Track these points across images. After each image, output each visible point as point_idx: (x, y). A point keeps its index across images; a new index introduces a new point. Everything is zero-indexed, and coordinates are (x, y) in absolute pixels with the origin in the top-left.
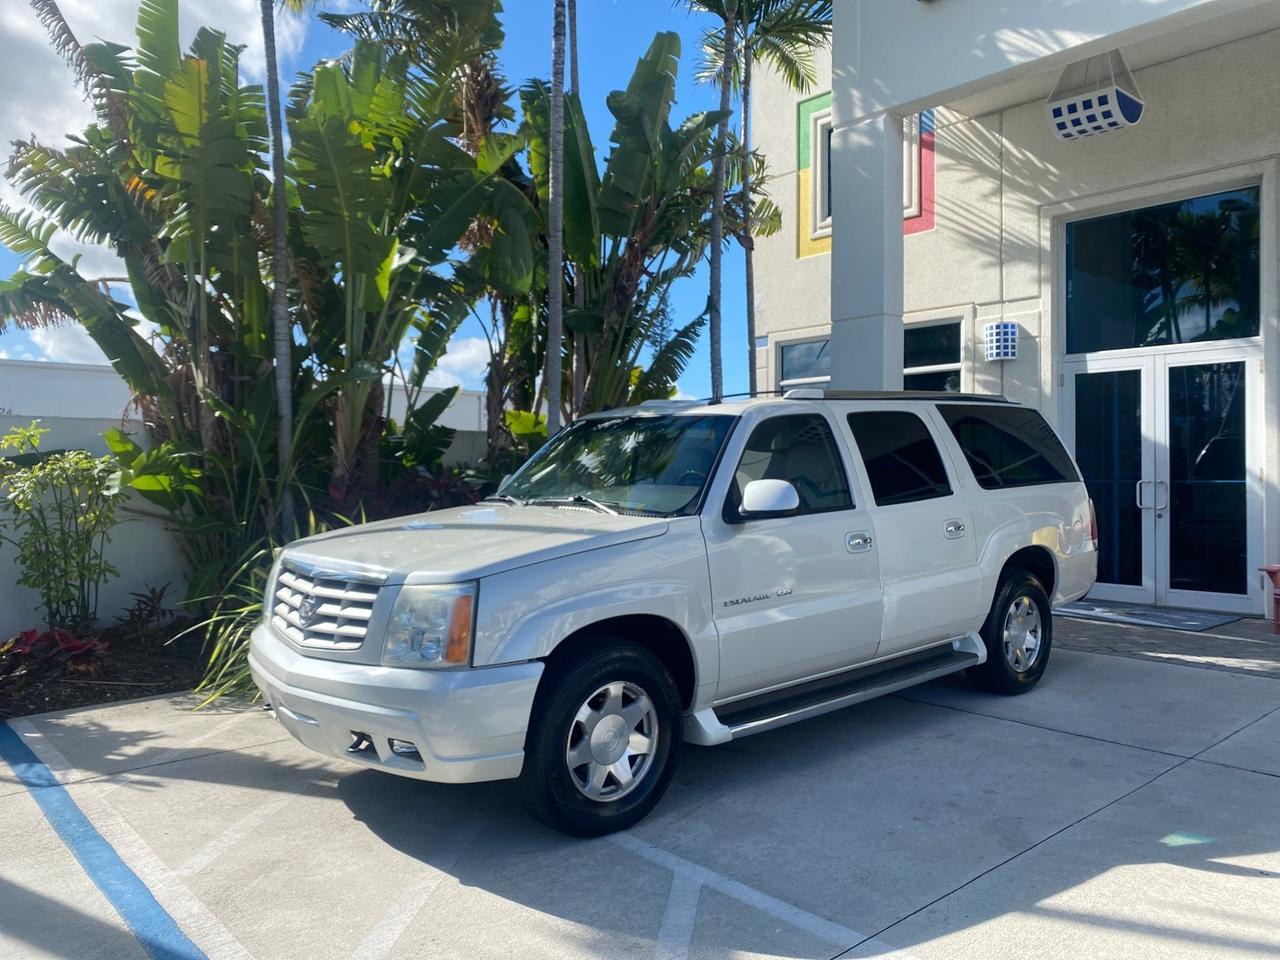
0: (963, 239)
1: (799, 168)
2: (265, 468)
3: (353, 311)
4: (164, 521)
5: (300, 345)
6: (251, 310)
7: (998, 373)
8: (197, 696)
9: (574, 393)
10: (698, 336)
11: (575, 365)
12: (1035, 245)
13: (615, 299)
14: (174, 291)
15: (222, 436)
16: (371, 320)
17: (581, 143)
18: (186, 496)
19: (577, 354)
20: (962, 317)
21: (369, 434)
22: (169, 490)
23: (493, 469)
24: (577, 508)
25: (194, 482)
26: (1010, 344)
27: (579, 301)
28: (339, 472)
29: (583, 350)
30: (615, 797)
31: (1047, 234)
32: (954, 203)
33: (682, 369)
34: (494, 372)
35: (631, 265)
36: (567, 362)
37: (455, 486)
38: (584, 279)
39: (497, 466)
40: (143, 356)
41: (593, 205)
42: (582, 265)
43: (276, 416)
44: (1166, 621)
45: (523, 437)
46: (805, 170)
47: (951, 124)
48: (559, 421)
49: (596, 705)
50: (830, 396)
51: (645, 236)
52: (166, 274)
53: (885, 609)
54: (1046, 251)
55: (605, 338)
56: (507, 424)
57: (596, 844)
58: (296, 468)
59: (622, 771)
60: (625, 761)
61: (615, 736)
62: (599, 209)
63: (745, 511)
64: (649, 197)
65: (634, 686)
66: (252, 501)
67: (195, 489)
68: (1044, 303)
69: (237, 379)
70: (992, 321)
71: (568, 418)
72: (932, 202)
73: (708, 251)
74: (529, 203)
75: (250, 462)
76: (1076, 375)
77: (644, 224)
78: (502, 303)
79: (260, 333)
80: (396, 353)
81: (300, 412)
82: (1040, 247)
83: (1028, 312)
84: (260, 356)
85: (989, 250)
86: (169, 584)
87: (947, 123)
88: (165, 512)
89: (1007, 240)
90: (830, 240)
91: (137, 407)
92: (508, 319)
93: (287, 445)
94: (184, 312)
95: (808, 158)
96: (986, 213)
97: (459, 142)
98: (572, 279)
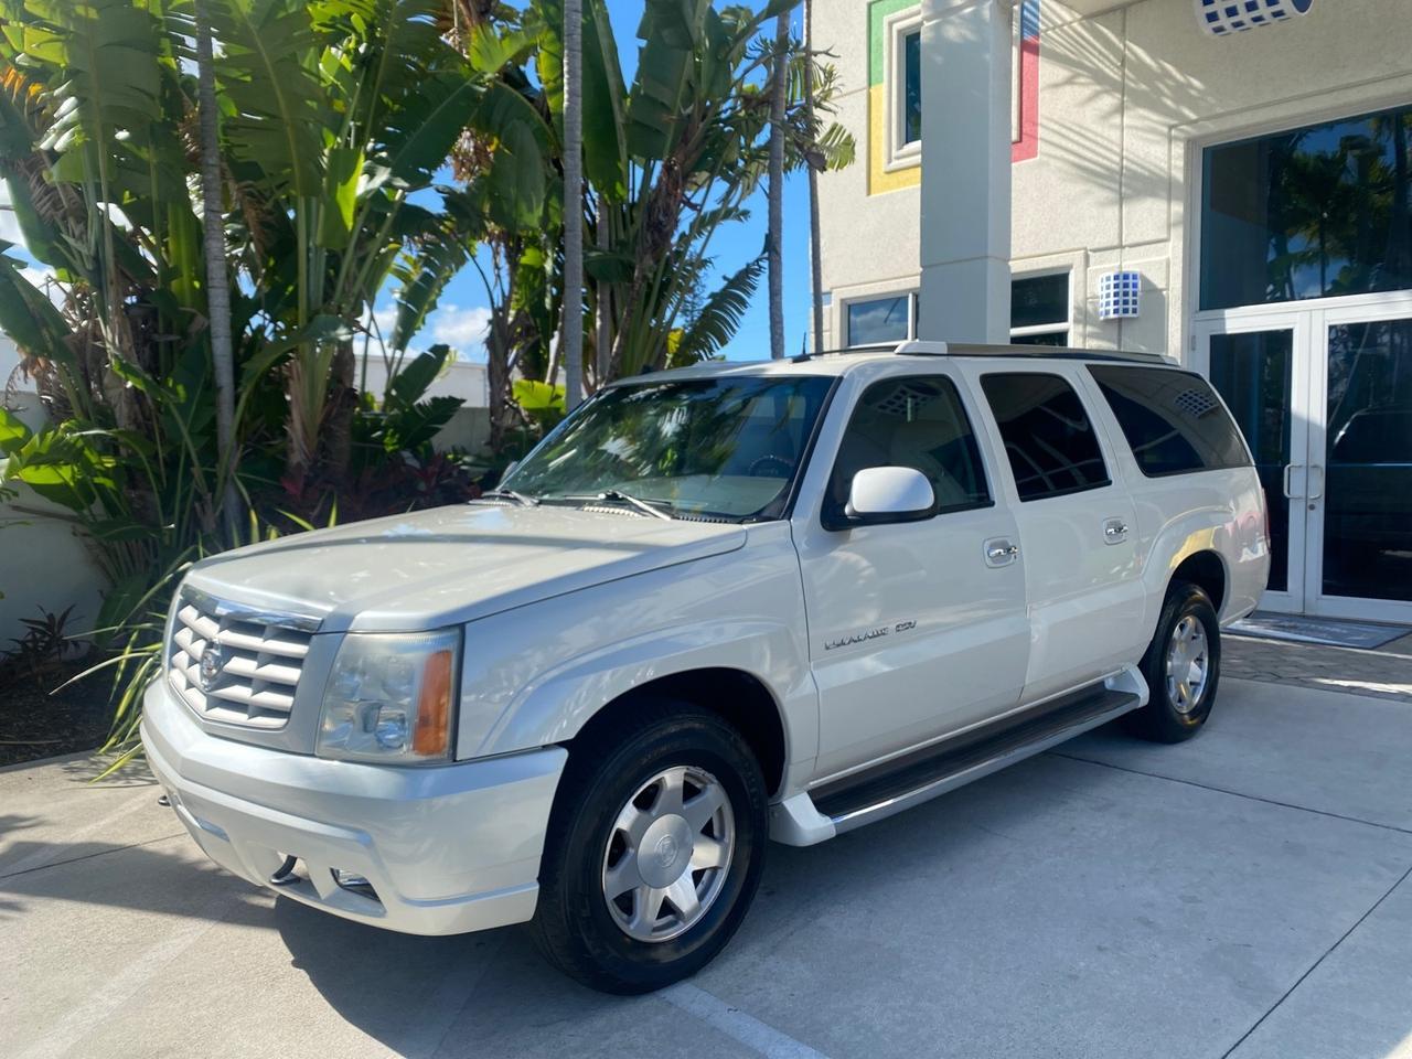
0: (1074, 171)
1: (870, 85)
2: (200, 455)
3: (308, 250)
4: (71, 524)
5: (246, 297)
6: (178, 248)
7: (1115, 335)
8: (103, 759)
9: (598, 359)
10: (754, 288)
11: (598, 323)
12: (1165, 176)
13: (649, 238)
14: (71, 222)
15: (143, 413)
16: (334, 261)
17: (604, 42)
18: (96, 493)
19: (602, 310)
20: (1070, 267)
21: (335, 411)
22: (72, 484)
23: (498, 455)
24: (612, 510)
25: (106, 473)
26: (1130, 298)
27: (603, 241)
28: (296, 458)
29: (608, 305)
30: (673, 933)
31: (1181, 163)
32: (1065, 127)
33: (734, 330)
34: (496, 332)
35: (669, 194)
36: (589, 321)
37: (450, 475)
38: (609, 212)
39: (502, 451)
40: (31, 306)
41: (619, 119)
42: (606, 196)
43: (211, 387)
44: (1325, 635)
45: (535, 414)
46: (878, 86)
47: (1065, 23)
48: (581, 394)
49: (645, 803)
50: (955, 352)
51: (687, 157)
52: (60, 199)
53: (1034, 640)
54: (1177, 182)
55: (636, 289)
56: (515, 397)
57: (648, 1003)
58: (239, 455)
59: (683, 894)
60: (686, 880)
61: (673, 845)
62: (625, 126)
63: (855, 513)
64: (691, 108)
65: (699, 771)
66: (184, 499)
67: (109, 483)
68: (1174, 247)
69: (161, 339)
70: (1109, 269)
71: (591, 390)
72: (1035, 124)
73: (764, 180)
74: (537, 115)
75: (180, 446)
76: (1211, 337)
77: (685, 141)
78: (506, 246)
79: (192, 280)
80: (371, 307)
81: (243, 381)
82: (1170, 177)
83: (1153, 259)
84: (194, 310)
85: (1105, 183)
86: (74, 606)
87: (1060, 22)
88: (68, 511)
89: (1129, 170)
90: (919, 169)
91: (26, 375)
92: (514, 264)
93: (228, 422)
94: (84, 251)
95: (881, 73)
96: (1102, 137)
97: (449, 40)
98: (593, 217)
